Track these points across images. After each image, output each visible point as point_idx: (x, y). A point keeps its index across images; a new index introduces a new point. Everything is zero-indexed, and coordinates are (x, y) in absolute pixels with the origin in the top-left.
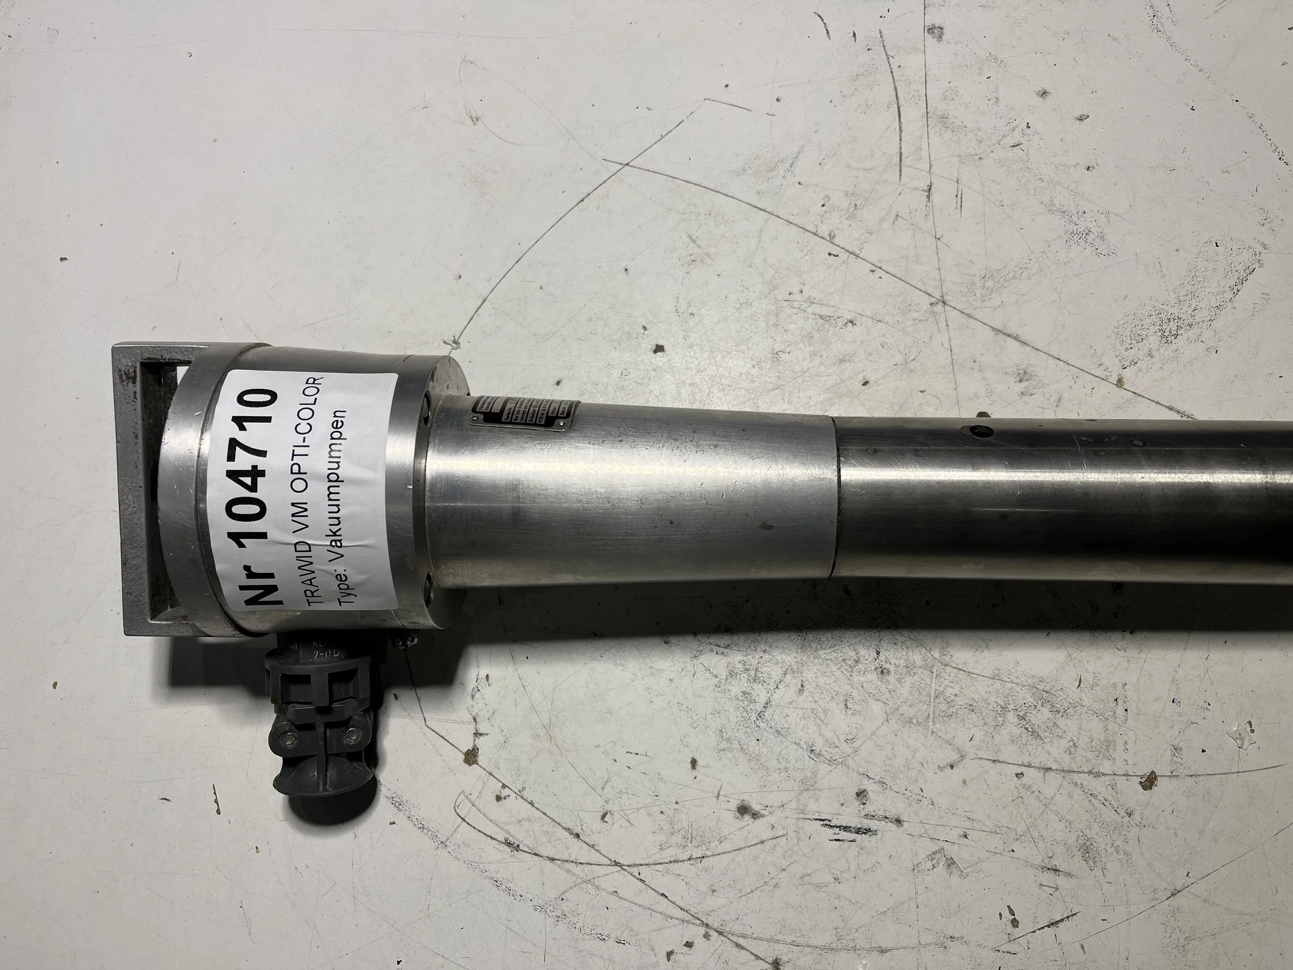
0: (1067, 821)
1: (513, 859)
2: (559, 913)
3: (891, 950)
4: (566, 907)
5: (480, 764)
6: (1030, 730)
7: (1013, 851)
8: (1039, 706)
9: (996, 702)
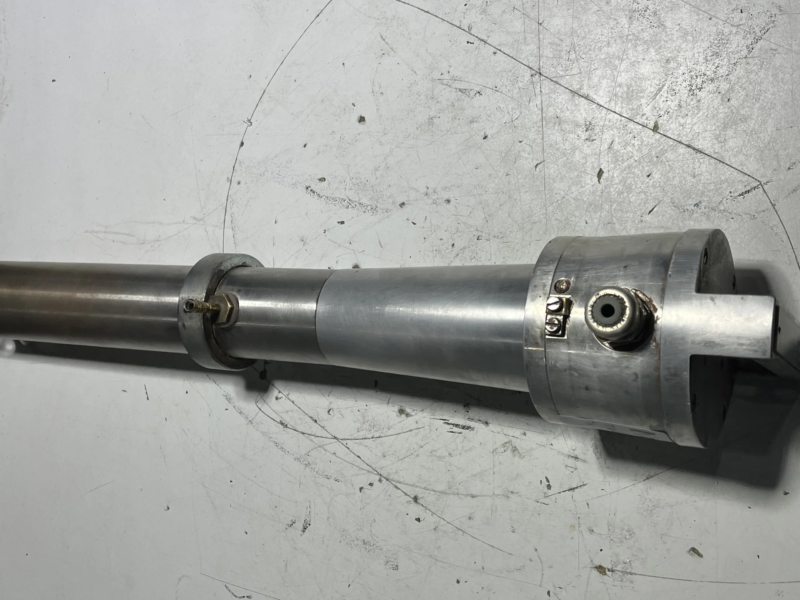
1: (284, 432)
2: (306, 462)
3: (477, 496)
4: (310, 459)
5: (267, 379)
7: (552, 445)
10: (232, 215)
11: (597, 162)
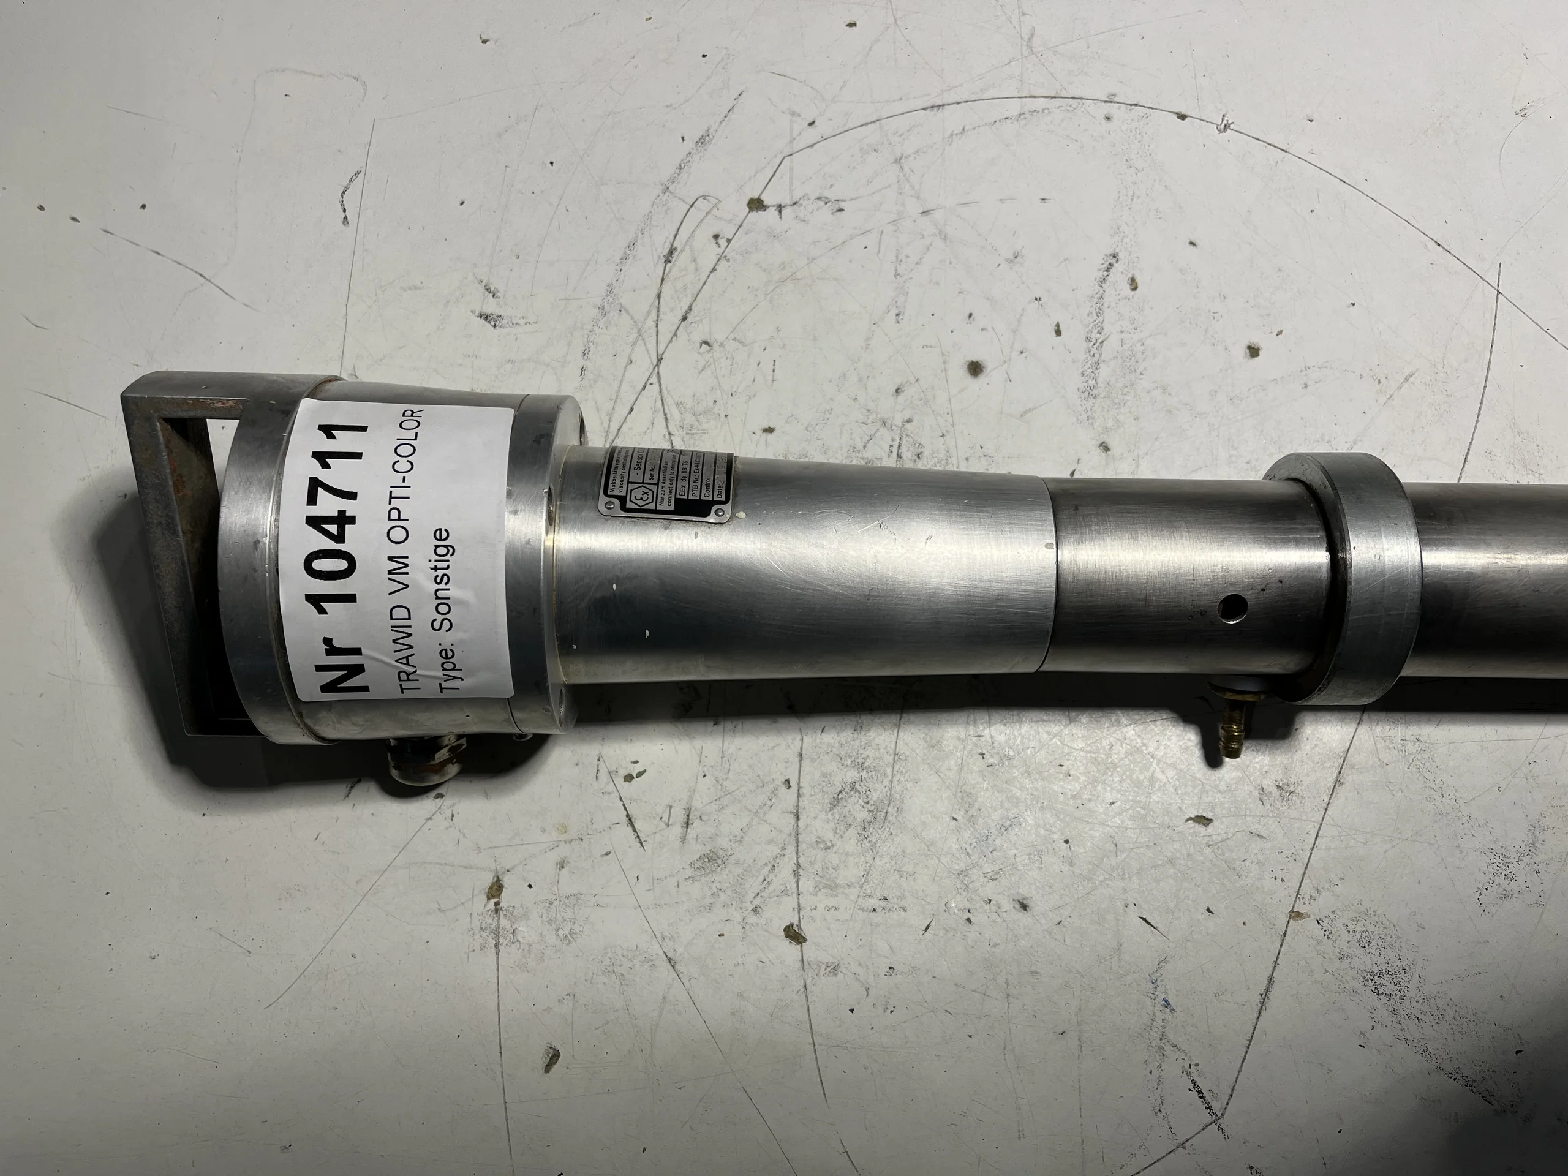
0: (742, 837)
1: (656, 258)
2: (606, 308)
4: (613, 314)
5: (750, 214)
6: (840, 796)
7: (704, 776)
8: (869, 806)
9: (868, 756)
10: (1046, 111)
11: (1224, 812)
